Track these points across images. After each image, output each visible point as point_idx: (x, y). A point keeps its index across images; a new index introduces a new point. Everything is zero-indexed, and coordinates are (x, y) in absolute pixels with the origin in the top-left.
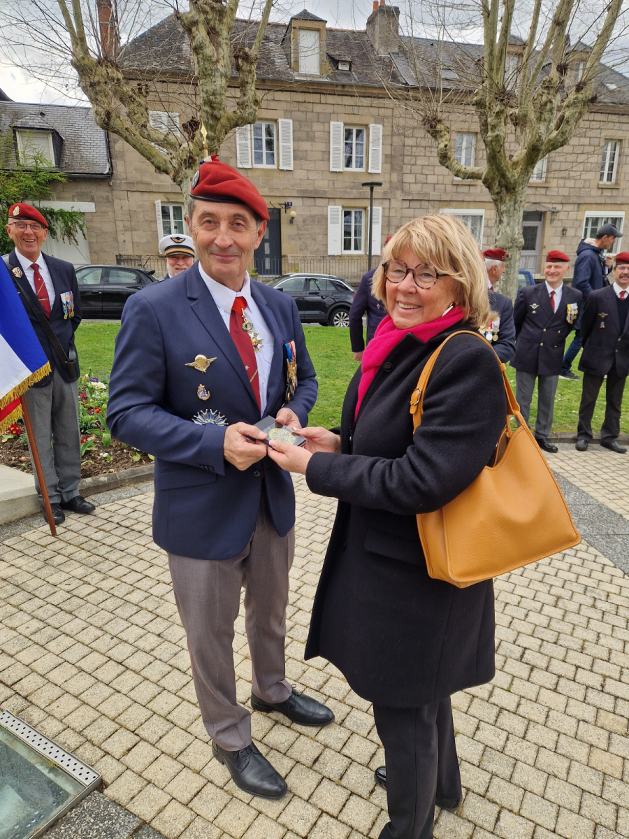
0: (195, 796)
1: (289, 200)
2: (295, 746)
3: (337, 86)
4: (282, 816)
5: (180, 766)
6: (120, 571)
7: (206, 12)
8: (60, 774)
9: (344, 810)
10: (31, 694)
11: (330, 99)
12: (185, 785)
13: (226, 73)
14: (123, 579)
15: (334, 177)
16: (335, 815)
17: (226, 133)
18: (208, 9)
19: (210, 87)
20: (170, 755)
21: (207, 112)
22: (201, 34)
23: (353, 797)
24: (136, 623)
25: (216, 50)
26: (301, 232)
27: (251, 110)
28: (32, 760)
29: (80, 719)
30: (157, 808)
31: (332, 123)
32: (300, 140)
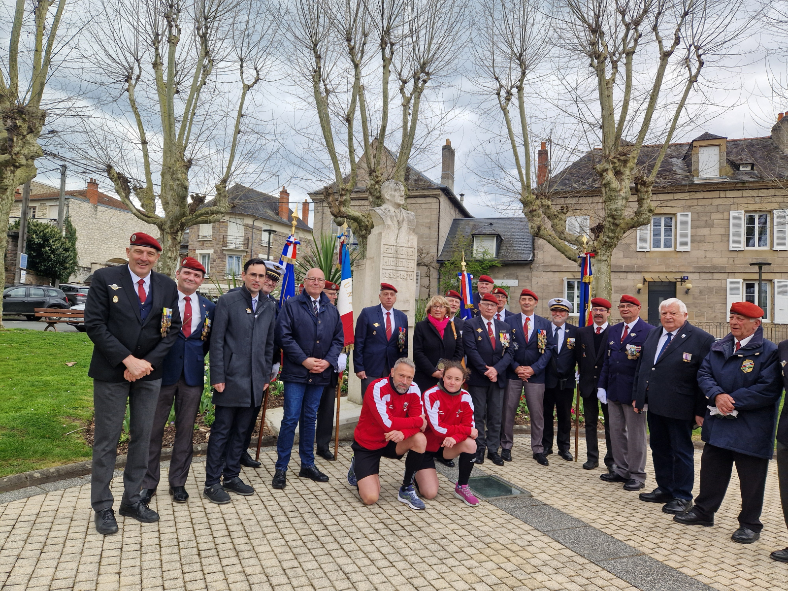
1: (685, 275)
13: (626, 196)
15: (735, 255)
17: (624, 233)
19: (613, 206)
21: (609, 221)
22: (609, 176)
25: (620, 183)
26: (697, 301)
27: (646, 217)
31: (731, 212)
32: (698, 227)
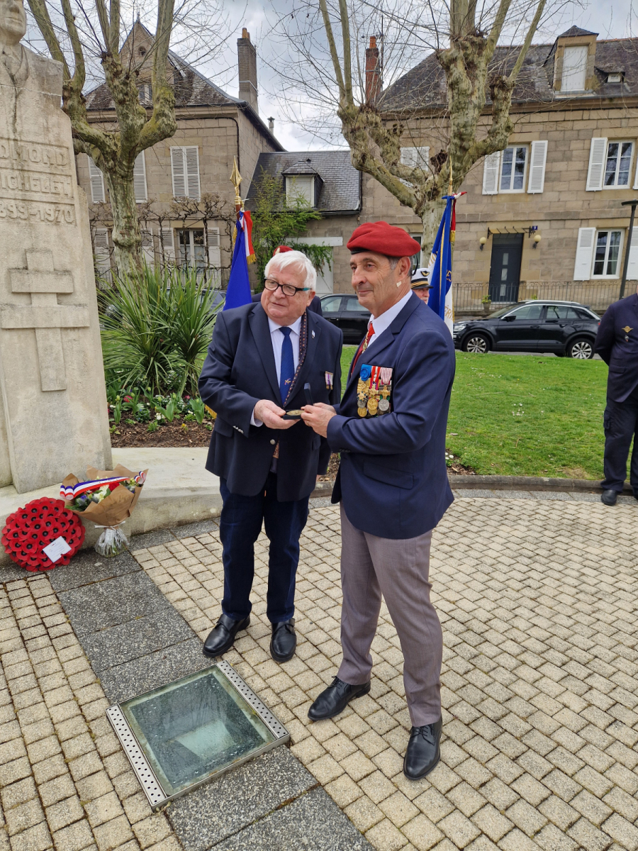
0: (365, 777)
1: (535, 224)
2: (463, 765)
3: (604, 99)
4: (442, 822)
5: (354, 748)
6: (324, 568)
7: (465, 48)
8: (259, 722)
9: (505, 839)
10: (245, 652)
11: (594, 114)
12: (358, 765)
13: (479, 104)
14: (326, 575)
15: (591, 196)
16: (495, 840)
17: (473, 163)
18: (468, 44)
19: (461, 121)
20: (347, 736)
21: (456, 144)
22: (459, 70)
23: (517, 831)
24: (333, 615)
25: (472, 83)
26: (545, 257)
27: (503, 137)
28: (240, 706)
29: (279, 683)
30: (331, 776)
31: (593, 139)
32: (555, 161)
